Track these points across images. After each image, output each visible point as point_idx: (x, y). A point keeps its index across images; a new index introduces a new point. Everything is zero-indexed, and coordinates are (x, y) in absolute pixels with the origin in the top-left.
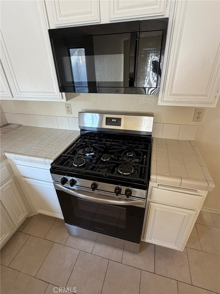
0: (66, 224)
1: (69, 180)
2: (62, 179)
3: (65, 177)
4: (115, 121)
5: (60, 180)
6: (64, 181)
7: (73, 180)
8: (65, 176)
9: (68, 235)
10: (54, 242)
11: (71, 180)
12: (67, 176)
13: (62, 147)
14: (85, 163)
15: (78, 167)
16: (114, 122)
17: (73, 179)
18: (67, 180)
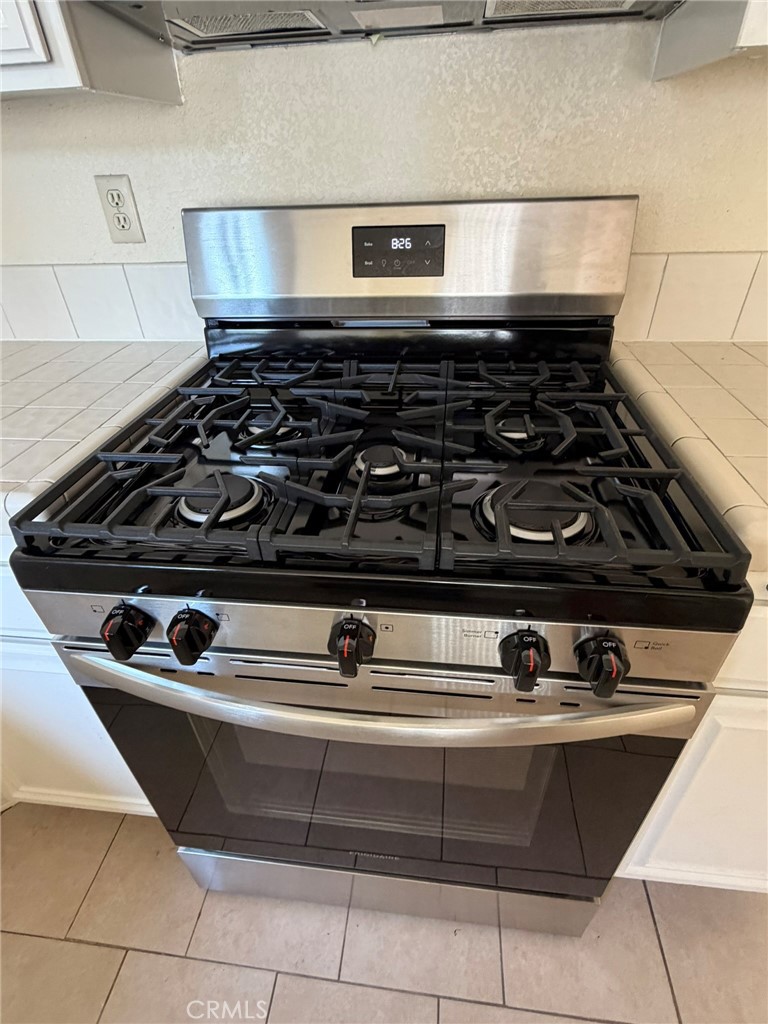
0: (181, 850)
1: (165, 622)
2: (111, 617)
3: (134, 600)
4: (409, 245)
5: (95, 624)
6: (128, 633)
7: (194, 618)
8: (133, 592)
9: (199, 893)
10: (127, 950)
11: (175, 621)
12: (147, 592)
13: (103, 420)
14: (262, 501)
15: (215, 524)
16: (402, 252)
17: (190, 611)
18: (150, 622)
